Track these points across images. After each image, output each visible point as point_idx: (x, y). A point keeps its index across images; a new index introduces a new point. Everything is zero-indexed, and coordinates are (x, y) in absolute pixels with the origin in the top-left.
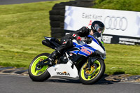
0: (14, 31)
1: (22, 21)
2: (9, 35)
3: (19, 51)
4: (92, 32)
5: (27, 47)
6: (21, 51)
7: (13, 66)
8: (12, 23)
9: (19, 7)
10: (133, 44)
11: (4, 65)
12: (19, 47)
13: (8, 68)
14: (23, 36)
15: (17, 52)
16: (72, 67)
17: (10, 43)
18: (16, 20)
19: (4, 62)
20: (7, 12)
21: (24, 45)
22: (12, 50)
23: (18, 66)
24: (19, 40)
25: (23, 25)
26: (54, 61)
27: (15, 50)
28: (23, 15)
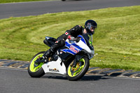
0: (124, 34)
1: (132, 23)
2: (118, 38)
3: (127, 53)
4: (85, 31)
5: (136, 50)
6: (130, 53)
7: (122, 69)
8: (122, 25)
9: (129, 9)
11: (113, 67)
12: (128, 49)
13: (117, 70)
14: (132, 38)
15: (126, 55)
16: (61, 64)
17: (119, 45)
18: (125, 22)
19: (112, 64)
20: (116, 14)
21: (133, 47)
22: (120, 52)
23: (126, 68)
24: (128, 43)
25: (132, 28)
26: (48, 59)
27: (124, 52)
28: (133, 18)
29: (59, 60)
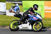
10: (3, 14)
16: (29, 25)
29: (28, 23)
